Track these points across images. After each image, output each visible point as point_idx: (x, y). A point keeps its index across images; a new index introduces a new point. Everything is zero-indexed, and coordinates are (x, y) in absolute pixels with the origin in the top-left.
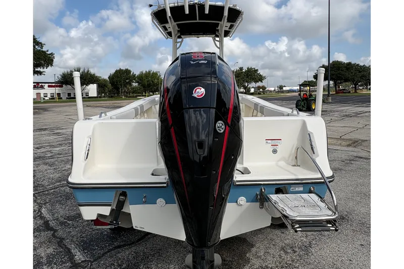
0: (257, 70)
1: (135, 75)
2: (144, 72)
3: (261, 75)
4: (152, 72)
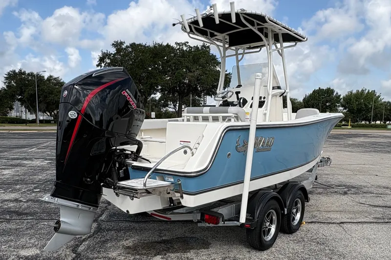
1: (340, 96)
2: (354, 92)
4: (367, 91)
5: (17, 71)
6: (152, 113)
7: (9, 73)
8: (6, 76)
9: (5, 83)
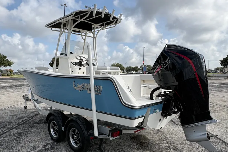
0: (5, 57)
3: (9, 61)
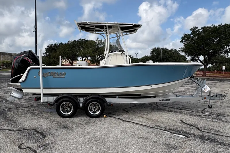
5: (156, 48)
6: (223, 67)
7: (153, 49)
8: (152, 50)
9: (151, 54)
